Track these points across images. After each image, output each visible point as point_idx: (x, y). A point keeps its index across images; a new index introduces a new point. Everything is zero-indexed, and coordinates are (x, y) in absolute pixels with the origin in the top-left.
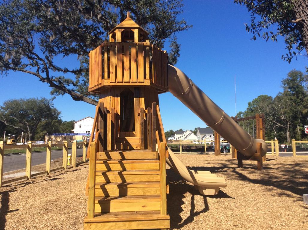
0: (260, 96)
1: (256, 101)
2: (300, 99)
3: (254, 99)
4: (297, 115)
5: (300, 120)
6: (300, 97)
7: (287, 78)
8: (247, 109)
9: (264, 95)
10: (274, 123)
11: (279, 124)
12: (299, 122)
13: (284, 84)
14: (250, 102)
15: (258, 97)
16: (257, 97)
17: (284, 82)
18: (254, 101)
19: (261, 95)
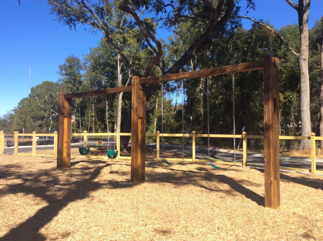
0: (44, 82)
1: (40, 86)
2: (76, 88)
3: (38, 85)
4: (74, 104)
5: (76, 110)
6: (76, 86)
7: (64, 63)
8: (29, 95)
9: (49, 81)
10: (53, 113)
11: (57, 113)
12: (75, 112)
13: (61, 70)
14: (33, 88)
15: (43, 82)
16: (41, 83)
17: (61, 68)
18: (37, 87)
19: (46, 81)
